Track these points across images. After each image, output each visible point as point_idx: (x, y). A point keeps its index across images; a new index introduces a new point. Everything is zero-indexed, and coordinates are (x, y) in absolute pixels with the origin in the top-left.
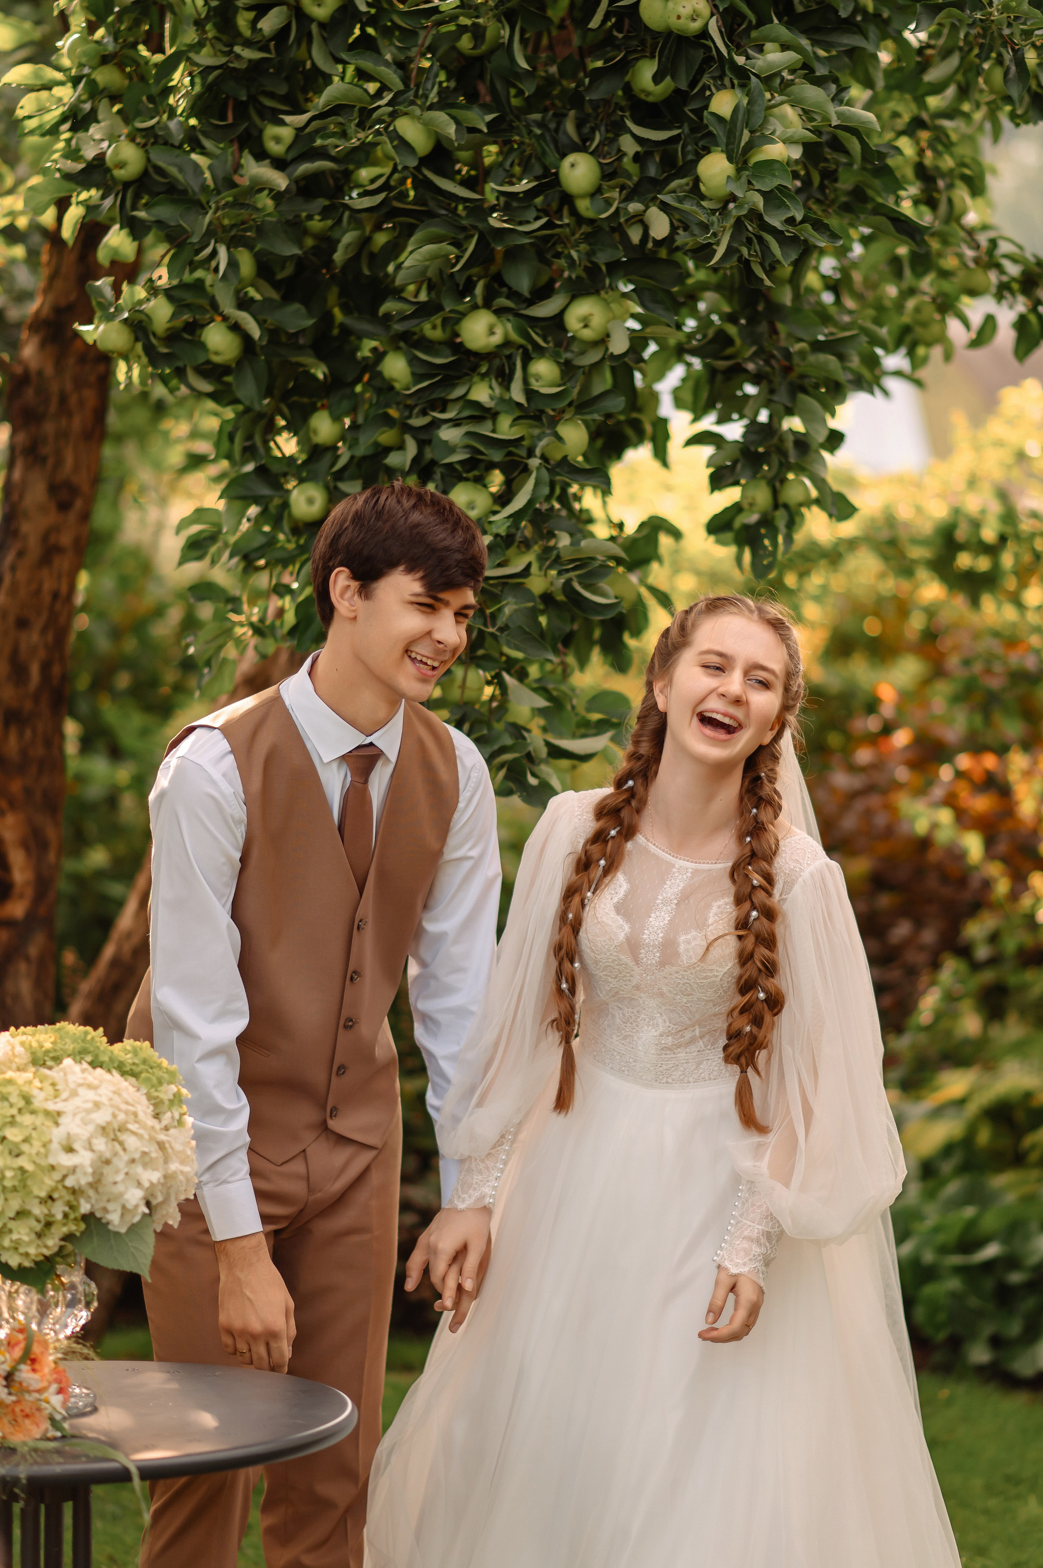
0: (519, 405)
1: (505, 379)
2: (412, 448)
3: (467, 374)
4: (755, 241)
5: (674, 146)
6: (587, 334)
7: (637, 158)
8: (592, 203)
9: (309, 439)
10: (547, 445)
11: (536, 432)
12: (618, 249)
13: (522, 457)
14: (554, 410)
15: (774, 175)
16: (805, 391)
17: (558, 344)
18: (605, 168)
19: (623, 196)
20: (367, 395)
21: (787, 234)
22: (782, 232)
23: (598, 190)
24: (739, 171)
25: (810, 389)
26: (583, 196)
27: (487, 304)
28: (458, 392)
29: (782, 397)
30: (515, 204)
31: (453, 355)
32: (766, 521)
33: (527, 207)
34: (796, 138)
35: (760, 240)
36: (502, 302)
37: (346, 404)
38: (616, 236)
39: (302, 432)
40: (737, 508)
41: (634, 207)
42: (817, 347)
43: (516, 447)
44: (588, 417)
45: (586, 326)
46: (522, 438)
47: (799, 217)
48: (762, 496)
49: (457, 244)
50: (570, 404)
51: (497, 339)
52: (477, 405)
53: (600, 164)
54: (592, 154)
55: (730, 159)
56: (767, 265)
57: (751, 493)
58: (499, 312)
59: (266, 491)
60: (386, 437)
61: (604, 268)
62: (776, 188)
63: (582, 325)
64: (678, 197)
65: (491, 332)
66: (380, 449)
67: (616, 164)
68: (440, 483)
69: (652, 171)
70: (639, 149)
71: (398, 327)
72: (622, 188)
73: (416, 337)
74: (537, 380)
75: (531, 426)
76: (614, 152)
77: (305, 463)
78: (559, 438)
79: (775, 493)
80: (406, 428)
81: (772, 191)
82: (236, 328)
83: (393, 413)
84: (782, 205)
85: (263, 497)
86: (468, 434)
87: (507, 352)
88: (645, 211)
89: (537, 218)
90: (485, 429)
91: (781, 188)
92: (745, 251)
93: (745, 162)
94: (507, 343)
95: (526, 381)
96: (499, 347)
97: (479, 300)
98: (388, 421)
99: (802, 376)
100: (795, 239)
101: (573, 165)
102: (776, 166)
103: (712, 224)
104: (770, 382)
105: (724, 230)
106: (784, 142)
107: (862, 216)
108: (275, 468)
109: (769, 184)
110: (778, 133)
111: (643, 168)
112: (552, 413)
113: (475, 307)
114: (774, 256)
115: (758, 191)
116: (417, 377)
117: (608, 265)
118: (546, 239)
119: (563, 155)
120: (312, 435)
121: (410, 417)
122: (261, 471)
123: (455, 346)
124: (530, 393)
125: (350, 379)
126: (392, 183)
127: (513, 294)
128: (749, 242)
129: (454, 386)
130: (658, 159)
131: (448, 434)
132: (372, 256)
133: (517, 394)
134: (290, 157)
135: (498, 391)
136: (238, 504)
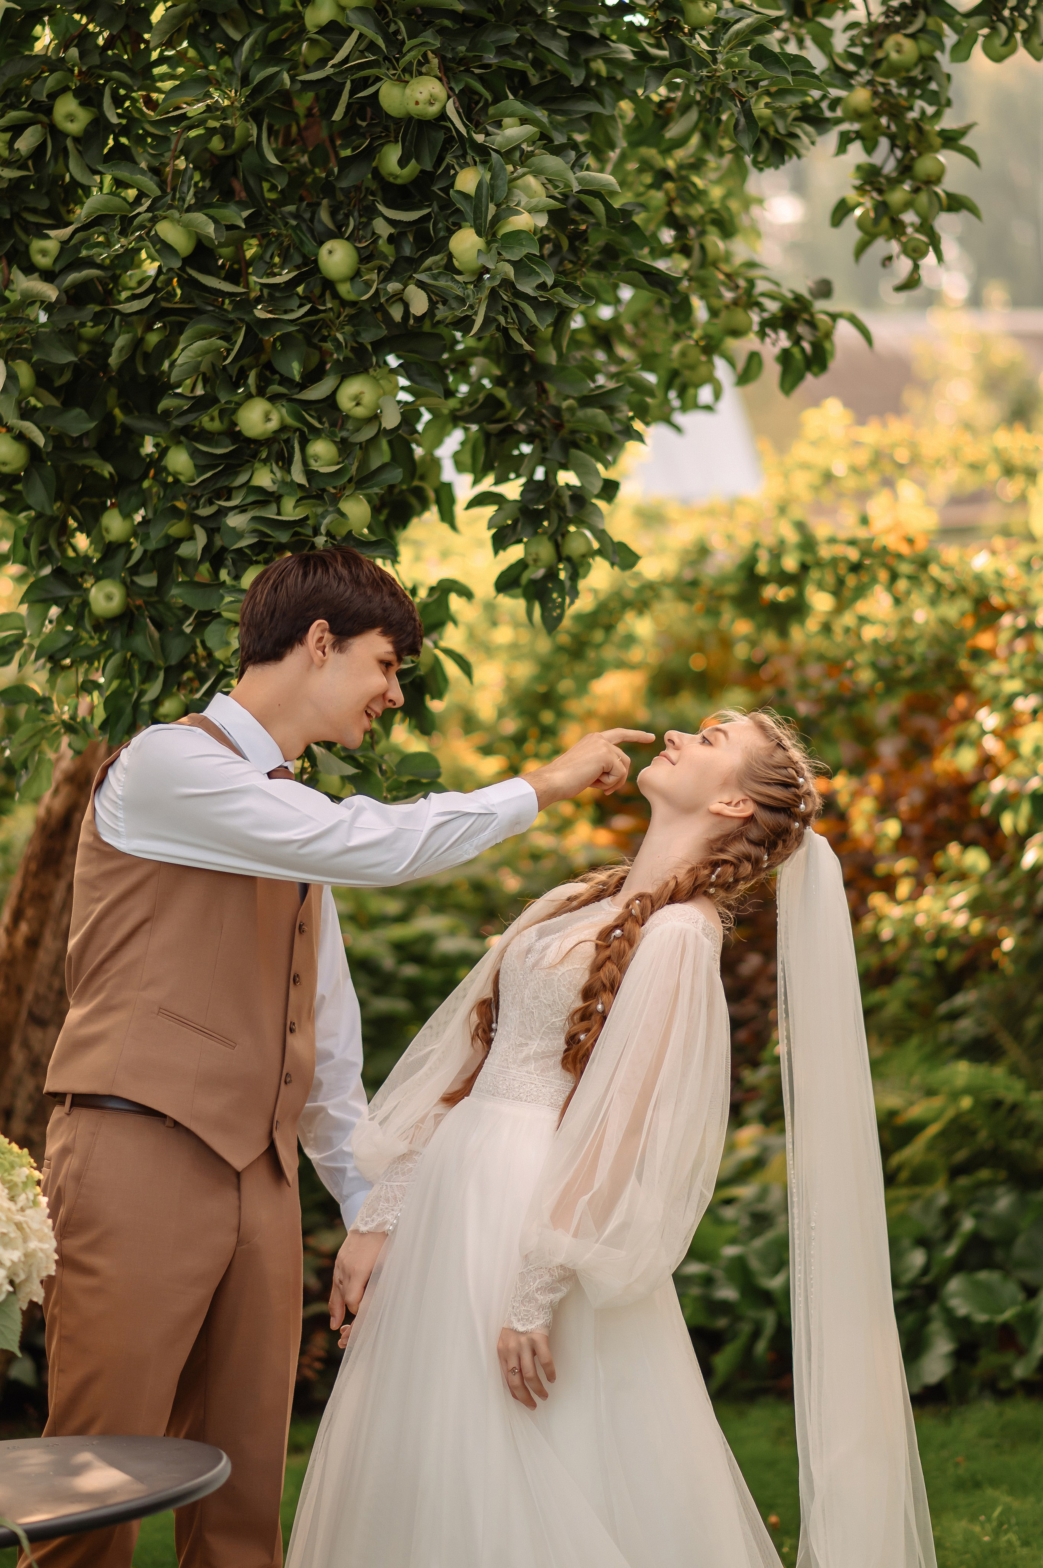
0: (301, 486)
1: (286, 462)
2: (201, 537)
3: (248, 461)
4: (511, 308)
5: (426, 225)
6: (360, 412)
7: (391, 239)
8: (352, 286)
9: (103, 538)
10: (331, 522)
11: (320, 510)
12: (381, 327)
13: (310, 537)
14: (335, 488)
15: (522, 245)
16: (577, 446)
17: (333, 425)
18: (362, 251)
19: (381, 277)
20: (155, 490)
21: (541, 299)
22: (535, 298)
23: (357, 274)
24: (488, 243)
25: (582, 443)
26: (343, 281)
27: (261, 392)
28: (242, 479)
29: (555, 454)
30: (278, 294)
31: (233, 444)
32: (552, 574)
33: (289, 297)
34: (541, 206)
35: (516, 307)
36: (275, 388)
37: (134, 501)
38: (379, 315)
39: (94, 533)
40: (521, 565)
41: (393, 287)
42: (587, 401)
43: (301, 526)
44: (369, 491)
45: (358, 404)
46: (307, 518)
47: (550, 282)
48: (545, 550)
49: (227, 338)
50: (350, 480)
51: (274, 425)
52: (260, 490)
53: (357, 248)
54: (348, 239)
55: (479, 233)
56: (524, 330)
57: (533, 549)
58: (273, 399)
59: (65, 592)
60: (177, 529)
61: (369, 347)
62: (525, 256)
63: (354, 403)
64: (433, 274)
65: (268, 419)
66: (171, 542)
67: (371, 247)
68: (231, 568)
69: (407, 251)
70: (392, 231)
71: (177, 423)
72: (380, 269)
73: (196, 430)
74: (316, 461)
75: (314, 506)
76: (369, 236)
77: (99, 561)
78: (343, 515)
79: (558, 547)
80: (195, 519)
81: (521, 259)
82: (21, 437)
83: (181, 505)
84: (532, 273)
85: (62, 598)
86: (254, 519)
87: (284, 436)
88: (403, 290)
89: (301, 306)
90: (270, 513)
91: (529, 256)
92: (502, 319)
93: (494, 235)
94: (283, 428)
95: (305, 463)
96: (275, 432)
97: (253, 390)
98: (176, 513)
99: (573, 432)
100: (548, 304)
101: (330, 252)
102: (523, 236)
103: (468, 297)
104: (543, 440)
105: (480, 302)
106: (529, 212)
107: (615, 273)
108: (72, 569)
109: (517, 254)
110: (523, 204)
111: (398, 249)
112: (333, 491)
113: (249, 396)
114: (531, 322)
115: (508, 261)
116: (200, 469)
117: (372, 343)
118: (311, 325)
119: (321, 243)
120: (104, 533)
121: (197, 507)
122: (58, 573)
123: (233, 434)
124: (310, 474)
125: (136, 477)
126: (159, 285)
127: (285, 381)
128: (505, 310)
129: (236, 474)
130: (411, 239)
131: (235, 521)
132: (146, 356)
133: (298, 476)
134: (57, 270)
135: (279, 474)
136: (39, 607)
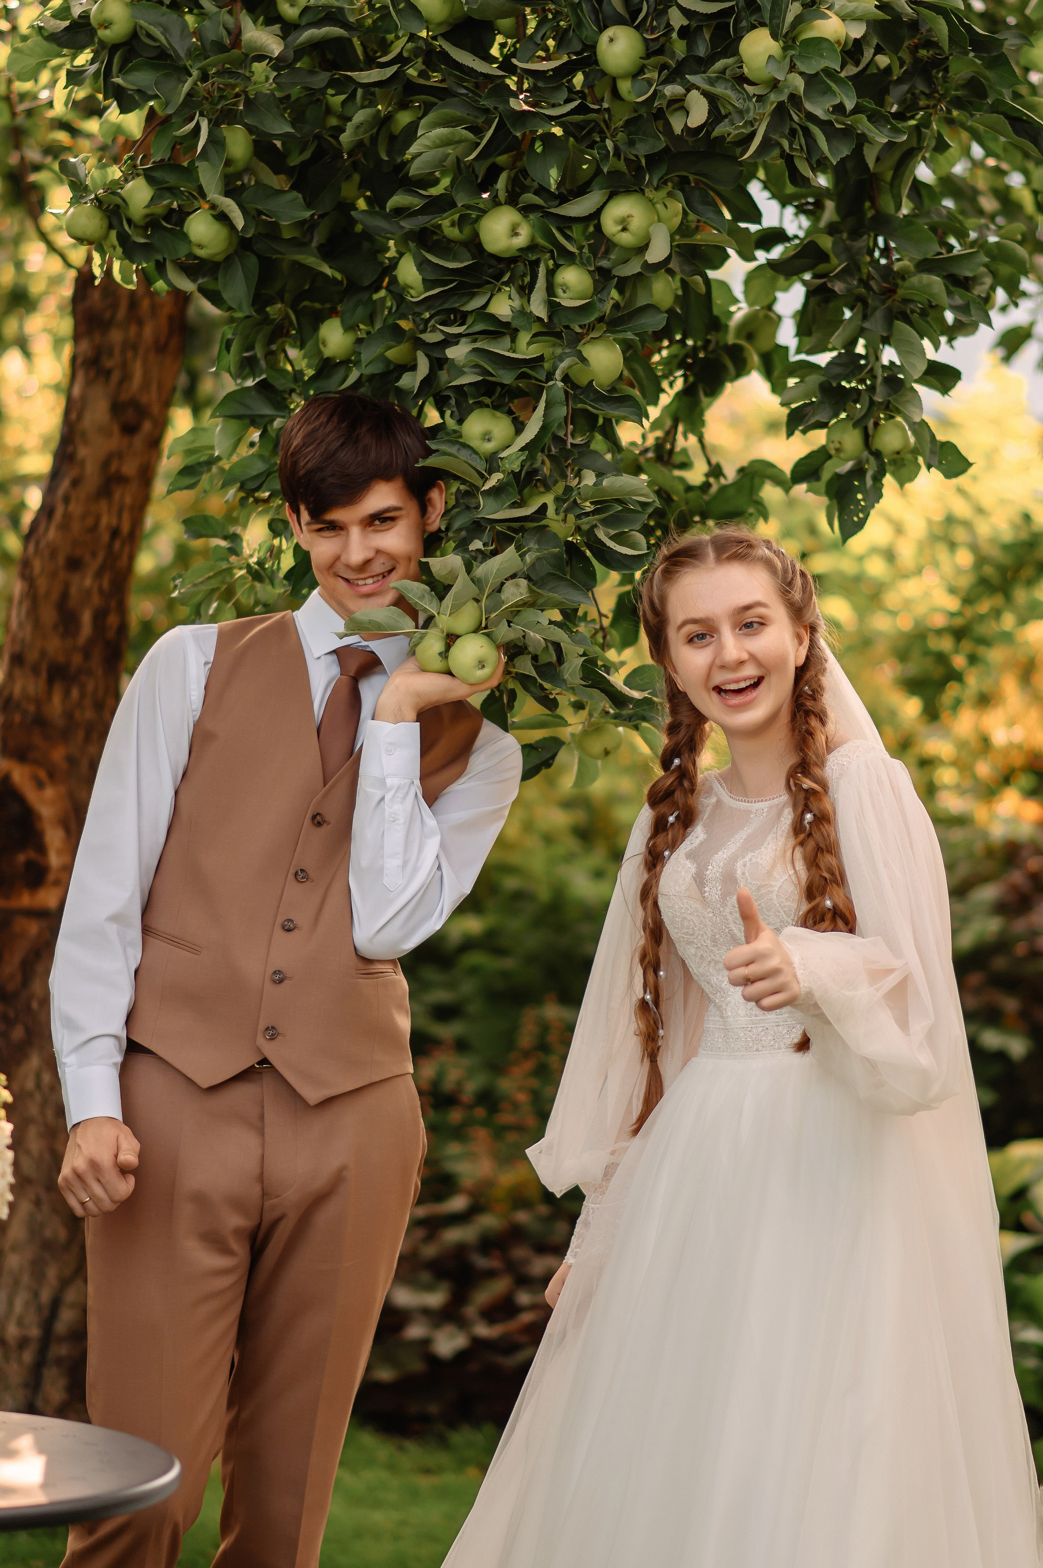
0: (539, 319)
1: (526, 291)
2: (423, 367)
3: (489, 283)
4: (801, 133)
5: (727, 20)
6: (626, 239)
7: (684, 32)
8: (633, 86)
9: (320, 352)
10: (570, 367)
11: (559, 351)
12: (660, 139)
13: (542, 382)
14: (580, 326)
15: (822, 56)
16: (908, 321)
17: (594, 250)
18: (651, 45)
19: (663, 77)
20: (389, 304)
21: (838, 126)
22: (830, 123)
23: (641, 70)
24: (785, 49)
25: (915, 317)
26: (624, 77)
27: (512, 200)
28: (476, 303)
29: (876, 325)
30: (540, 84)
31: (473, 260)
32: (858, 472)
33: (557, 88)
34: (859, 13)
35: (807, 132)
36: (530, 198)
37: (360, 312)
38: (660, 123)
39: (309, 344)
40: (821, 456)
41: (672, 90)
42: (926, 266)
43: (531, 368)
44: (621, 336)
45: (624, 229)
46: (541, 358)
47: (849, 105)
48: (852, 440)
49: (477, 130)
50: (601, 319)
51: (521, 240)
52: (493, 318)
53: (645, 39)
54: (637, 28)
55: (775, 36)
56: (814, 161)
57: (836, 437)
58: (526, 210)
59: (267, 410)
60: (396, 353)
61: (643, 161)
62: (823, 70)
63: (620, 228)
64: (709, 78)
65: (514, 233)
66: (392, 367)
67: (662, 40)
68: (455, 409)
69: (702, 50)
70: (686, 22)
71: (407, 224)
72: (663, 67)
73: (435, 238)
74: (564, 292)
75: (554, 345)
76: (662, 27)
77: (312, 378)
78: (584, 360)
79: (867, 438)
80: (419, 344)
81: (817, 73)
82: (222, 218)
83: (405, 325)
84: (828, 91)
85: (262, 416)
86: (475, 350)
87: (533, 257)
88: (686, 96)
89: (567, 101)
90: (501, 348)
91: (827, 71)
92: (786, 144)
93: (794, 40)
94: (532, 247)
95: (550, 290)
96: (521, 250)
97: (502, 196)
98: (397, 334)
99: (906, 301)
100: (848, 132)
101: (611, 40)
102: (825, 45)
103: (748, 110)
105: (762, 120)
106: (843, 19)
107: (978, 115)
108: (280, 384)
109: (813, 67)
110: (837, 7)
111: (690, 47)
112: (578, 330)
113: (495, 202)
114: (823, 153)
115: (802, 74)
116: (428, 284)
117: (647, 157)
118: (579, 126)
119: (602, 28)
120: (321, 346)
121: (424, 331)
122: (264, 387)
123: (475, 245)
124: (553, 307)
125: (366, 283)
126: (405, 54)
127: (542, 191)
128: (793, 133)
129: (473, 295)
130: (707, 36)
131: (457, 353)
132: (392, 138)
133: (538, 307)
134: (303, 23)
135: (517, 303)
136: (234, 424)
